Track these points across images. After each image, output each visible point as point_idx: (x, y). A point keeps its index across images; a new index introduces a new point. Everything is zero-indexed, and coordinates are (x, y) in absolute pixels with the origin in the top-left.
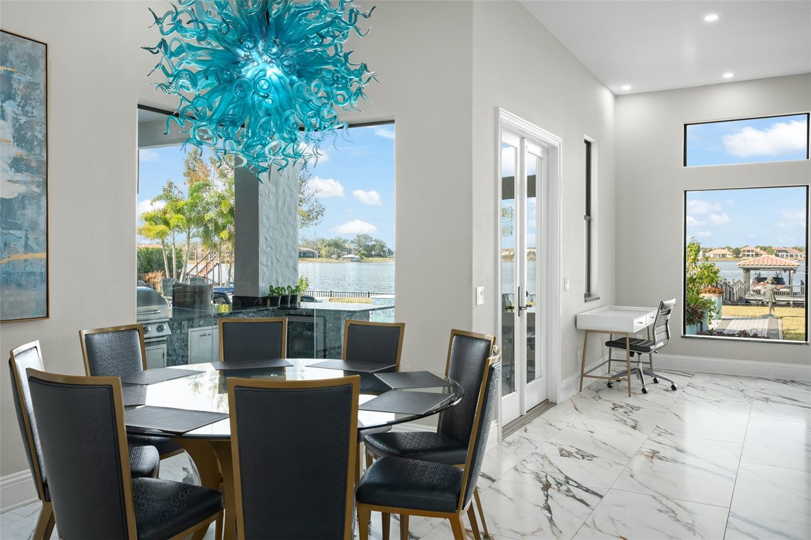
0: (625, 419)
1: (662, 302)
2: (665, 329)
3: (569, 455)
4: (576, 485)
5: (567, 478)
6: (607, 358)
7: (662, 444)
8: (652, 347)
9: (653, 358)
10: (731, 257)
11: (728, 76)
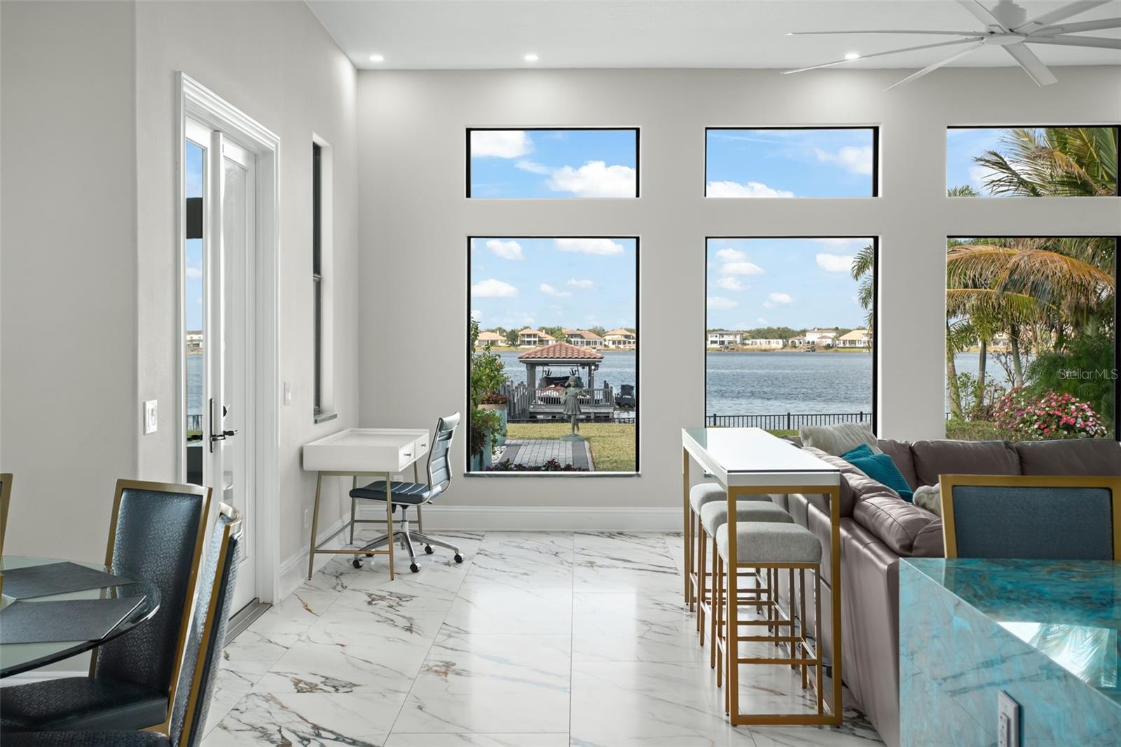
0: (392, 618)
1: (441, 419)
2: (444, 464)
3: (312, 688)
4: (334, 737)
5: (315, 727)
6: (347, 518)
7: (456, 650)
8: (426, 495)
9: (422, 513)
10: (504, 344)
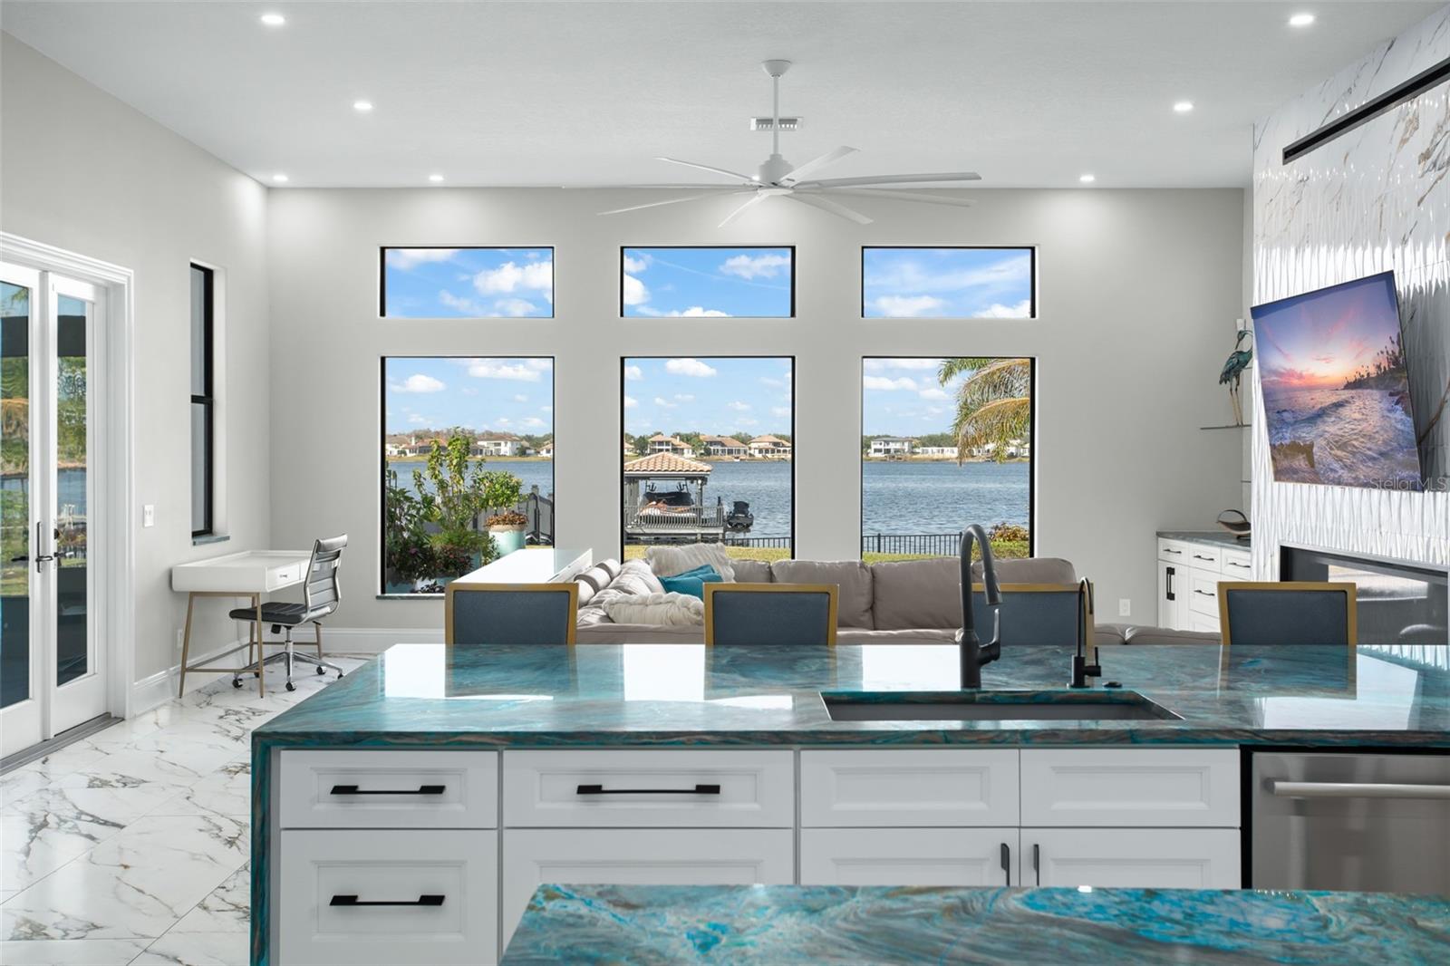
3: (105, 784)
4: (91, 819)
11: (436, 179)
